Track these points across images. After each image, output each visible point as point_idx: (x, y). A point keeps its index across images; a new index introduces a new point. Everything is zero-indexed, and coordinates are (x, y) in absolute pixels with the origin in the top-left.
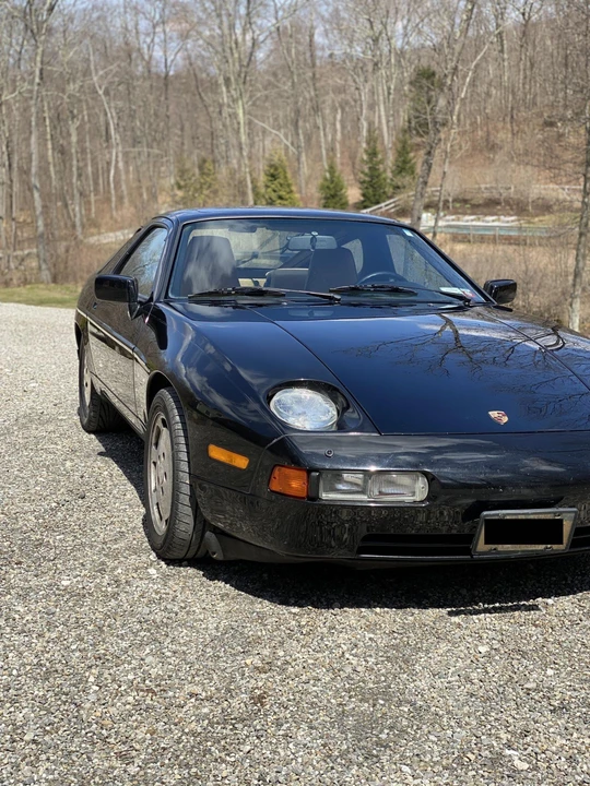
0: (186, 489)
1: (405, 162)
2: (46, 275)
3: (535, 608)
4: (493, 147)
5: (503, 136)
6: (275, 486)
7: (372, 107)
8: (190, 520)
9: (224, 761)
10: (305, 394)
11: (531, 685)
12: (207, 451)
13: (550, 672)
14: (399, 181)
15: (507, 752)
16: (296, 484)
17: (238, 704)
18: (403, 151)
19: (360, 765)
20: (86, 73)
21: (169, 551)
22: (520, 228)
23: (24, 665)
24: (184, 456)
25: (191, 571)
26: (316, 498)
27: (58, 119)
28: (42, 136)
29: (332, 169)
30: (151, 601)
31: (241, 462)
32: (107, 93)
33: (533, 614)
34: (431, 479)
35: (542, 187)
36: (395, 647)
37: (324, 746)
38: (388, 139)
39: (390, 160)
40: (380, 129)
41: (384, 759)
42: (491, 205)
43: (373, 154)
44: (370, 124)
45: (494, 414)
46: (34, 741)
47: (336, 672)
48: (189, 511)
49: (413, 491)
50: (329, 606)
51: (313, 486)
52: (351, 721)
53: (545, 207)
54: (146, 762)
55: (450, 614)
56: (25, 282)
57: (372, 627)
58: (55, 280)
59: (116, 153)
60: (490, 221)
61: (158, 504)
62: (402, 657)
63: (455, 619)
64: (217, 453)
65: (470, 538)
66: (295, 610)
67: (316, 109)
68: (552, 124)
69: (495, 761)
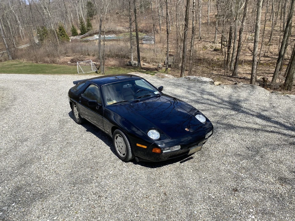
0: (130, 151)
1: (89, 24)
2: (10, 58)
3: (192, 158)
4: (107, 19)
5: (109, 16)
6: (153, 151)
8: (131, 156)
10: (154, 131)
11: (204, 178)
13: (204, 173)
14: (89, 28)
15: (210, 195)
16: (158, 151)
17: (163, 196)
18: (88, 21)
19: (191, 205)
22: (116, 37)
26: (163, 153)
29: (73, 26)
31: (145, 147)
32: (15, 12)
34: (181, 145)
35: (119, 28)
38: (84, 20)
39: (86, 23)
40: (82, 17)
41: (193, 202)
42: (109, 32)
43: (82, 23)
44: (79, 15)
47: (172, 183)
48: (131, 154)
51: (162, 151)
52: (182, 195)
53: (120, 32)
54: (158, 215)
56: (6, 60)
58: (13, 59)
60: (110, 36)
61: (119, 150)
62: (180, 176)
63: (182, 164)
64: (138, 145)
67: (67, 13)
68: (118, 13)
69: (209, 197)
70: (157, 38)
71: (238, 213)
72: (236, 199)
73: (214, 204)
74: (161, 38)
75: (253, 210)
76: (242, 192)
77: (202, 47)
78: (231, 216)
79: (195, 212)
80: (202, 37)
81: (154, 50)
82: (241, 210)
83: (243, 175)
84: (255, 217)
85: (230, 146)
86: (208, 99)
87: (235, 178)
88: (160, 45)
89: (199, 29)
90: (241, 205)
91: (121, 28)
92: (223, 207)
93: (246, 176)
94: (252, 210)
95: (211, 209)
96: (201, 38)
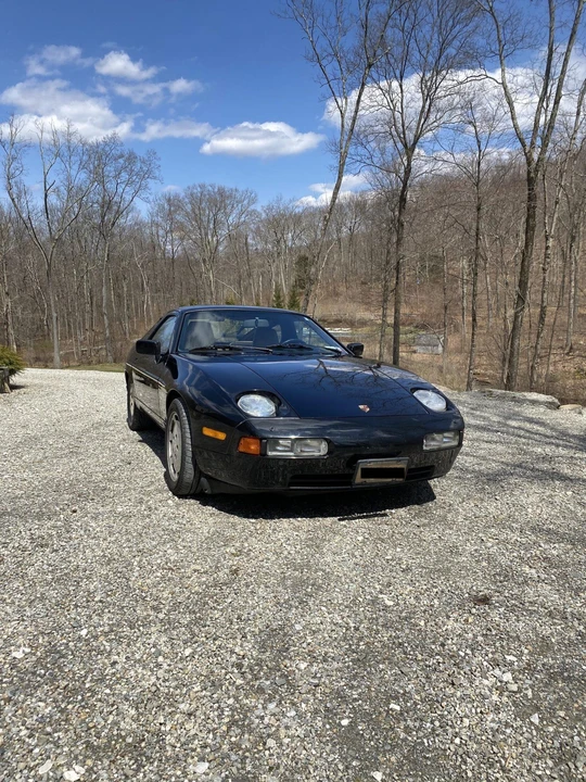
0: (189, 454)
1: (294, 301)
2: (110, 358)
3: (385, 515)
4: (337, 294)
5: (342, 289)
6: (241, 449)
7: (277, 274)
8: (192, 472)
9: (216, 609)
10: (257, 398)
11: (389, 557)
12: (201, 430)
13: (398, 550)
15: (380, 596)
16: (254, 448)
17: (223, 575)
18: (293, 296)
19: (297, 608)
20: (132, 256)
21: (180, 490)
22: (352, 334)
23: (95, 556)
24: (188, 435)
25: (192, 501)
26: (266, 454)
27: (117, 280)
28: (108, 289)
30: (170, 518)
31: (222, 436)
32: (142, 266)
33: (385, 519)
34: (329, 442)
35: (362, 314)
36: (311, 539)
37: (275, 597)
38: (285, 291)
39: (287, 300)
40: (281, 285)
41: (310, 603)
42: (337, 323)
43: (278, 297)
44: (277, 283)
45: (361, 407)
46: (101, 601)
47: (278, 555)
49: (318, 449)
50: (272, 518)
51: (263, 448)
52: (289, 582)
53: (363, 323)
54: (169, 611)
55: (340, 520)
56: (100, 362)
57: (297, 529)
58: (115, 361)
59: (147, 297)
60: (337, 330)
61: (173, 465)
62: (315, 544)
63: (343, 523)
64: (207, 432)
65: (352, 476)
66: (253, 521)
67: (250, 275)
68: (366, 283)
69: (374, 601)
70: (453, 341)
71: (452, 657)
72: (470, 620)
73: (381, 620)
74: (463, 340)
75: (520, 660)
76: (502, 610)
77: (573, 370)
78: (420, 657)
79: (298, 627)
80: (575, 347)
81: (441, 369)
82: (469, 651)
83: (533, 571)
84: (515, 679)
85: (530, 510)
86: (519, 428)
87: (500, 575)
88: (458, 358)
89: (569, 324)
90: (480, 638)
91: (368, 316)
92: (407, 631)
93: (543, 576)
94: (515, 659)
95: (357, 629)
96: (571, 348)
